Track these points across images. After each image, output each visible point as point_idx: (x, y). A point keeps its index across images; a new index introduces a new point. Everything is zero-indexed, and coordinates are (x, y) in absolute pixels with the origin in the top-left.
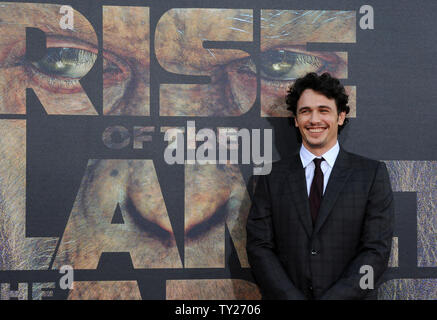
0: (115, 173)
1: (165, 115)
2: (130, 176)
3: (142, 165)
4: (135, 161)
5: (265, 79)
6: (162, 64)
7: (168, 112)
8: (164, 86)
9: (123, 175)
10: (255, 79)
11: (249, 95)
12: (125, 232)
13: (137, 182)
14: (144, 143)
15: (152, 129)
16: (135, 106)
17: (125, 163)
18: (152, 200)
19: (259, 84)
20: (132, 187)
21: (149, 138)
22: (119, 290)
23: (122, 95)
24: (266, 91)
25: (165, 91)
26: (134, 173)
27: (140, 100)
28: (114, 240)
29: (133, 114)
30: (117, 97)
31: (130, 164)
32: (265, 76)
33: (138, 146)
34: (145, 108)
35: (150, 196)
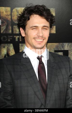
0: (4, 47)
1: (15, 33)
2: (8, 48)
3: (10, 45)
6: (14, 21)
7: (15, 32)
13: (9, 49)
14: (10, 40)
15: (12, 36)
16: (8, 31)
17: (6, 45)
18: (12, 53)
20: (8, 50)
21: (11, 39)
23: (5, 28)
25: (14, 28)
27: (9, 30)
29: (8, 33)
30: (4, 29)
33: (9, 40)
35: (12, 52)
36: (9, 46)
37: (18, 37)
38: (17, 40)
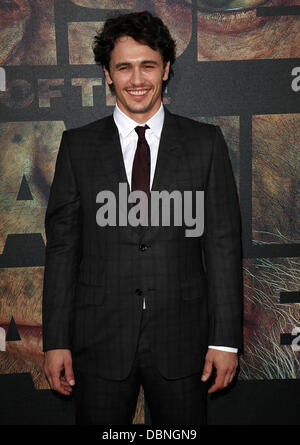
0: (18, 139)
1: (77, 63)
3: (50, 127)
4: (42, 123)
5: (204, 11)
7: (79, 59)
8: (73, 25)
9: (28, 142)
10: (190, 11)
11: (183, 34)
12: (34, 209)
14: (52, 100)
15: (60, 81)
16: (38, 53)
17: (29, 126)
19: (195, 19)
21: (58, 93)
22: (31, 278)
23: (20, 38)
24: (204, 27)
25: (74, 32)
26: (41, 138)
27: (44, 44)
28: (22, 220)
29: (36, 63)
30: (14, 42)
31: (36, 127)
32: (203, 6)
33: (44, 104)
34: (51, 55)
36: (42, 133)
37: (98, 83)
38: (88, 101)
